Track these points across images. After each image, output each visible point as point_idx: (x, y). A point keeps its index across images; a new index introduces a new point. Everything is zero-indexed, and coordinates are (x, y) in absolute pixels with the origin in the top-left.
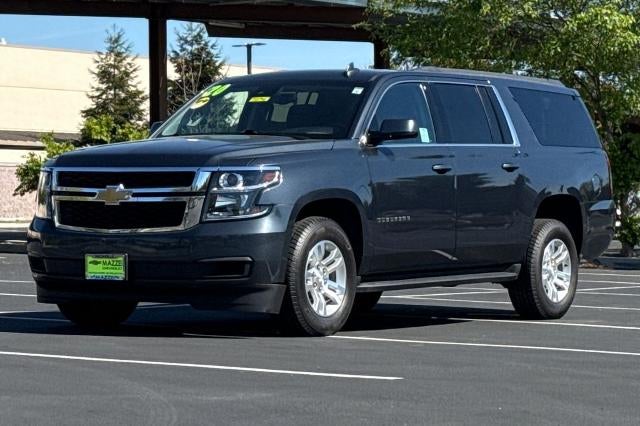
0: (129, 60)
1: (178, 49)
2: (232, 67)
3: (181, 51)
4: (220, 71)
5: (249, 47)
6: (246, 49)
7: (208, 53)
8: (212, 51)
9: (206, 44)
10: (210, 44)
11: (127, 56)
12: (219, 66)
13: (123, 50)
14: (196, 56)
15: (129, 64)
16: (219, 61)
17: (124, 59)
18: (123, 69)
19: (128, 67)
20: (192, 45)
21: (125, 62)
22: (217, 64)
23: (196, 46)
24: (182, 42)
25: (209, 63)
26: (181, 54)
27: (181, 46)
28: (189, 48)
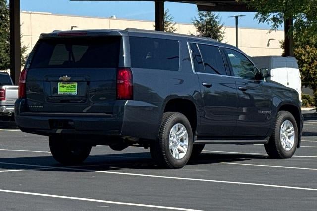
0: (171, 25)
1: (198, 19)
2: (227, 28)
3: (200, 20)
4: (220, 30)
5: (237, 17)
6: (235, 18)
7: (214, 21)
8: (216, 20)
9: (213, 17)
10: (215, 17)
11: (171, 23)
12: (220, 28)
13: (168, 20)
14: (209, 23)
15: (172, 27)
16: (220, 25)
17: (169, 24)
18: (168, 30)
19: (171, 29)
20: (206, 17)
21: (169, 26)
22: (219, 27)
23: (208, 18)
24: (201, 15)
25: (215, 26)
26: (200, 22)
27: (200, 17)
28: (204, 18)
